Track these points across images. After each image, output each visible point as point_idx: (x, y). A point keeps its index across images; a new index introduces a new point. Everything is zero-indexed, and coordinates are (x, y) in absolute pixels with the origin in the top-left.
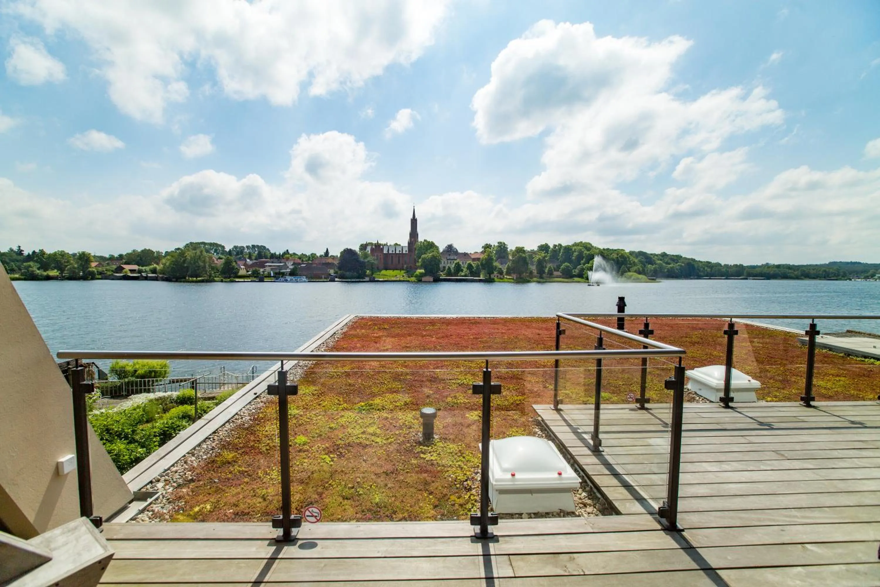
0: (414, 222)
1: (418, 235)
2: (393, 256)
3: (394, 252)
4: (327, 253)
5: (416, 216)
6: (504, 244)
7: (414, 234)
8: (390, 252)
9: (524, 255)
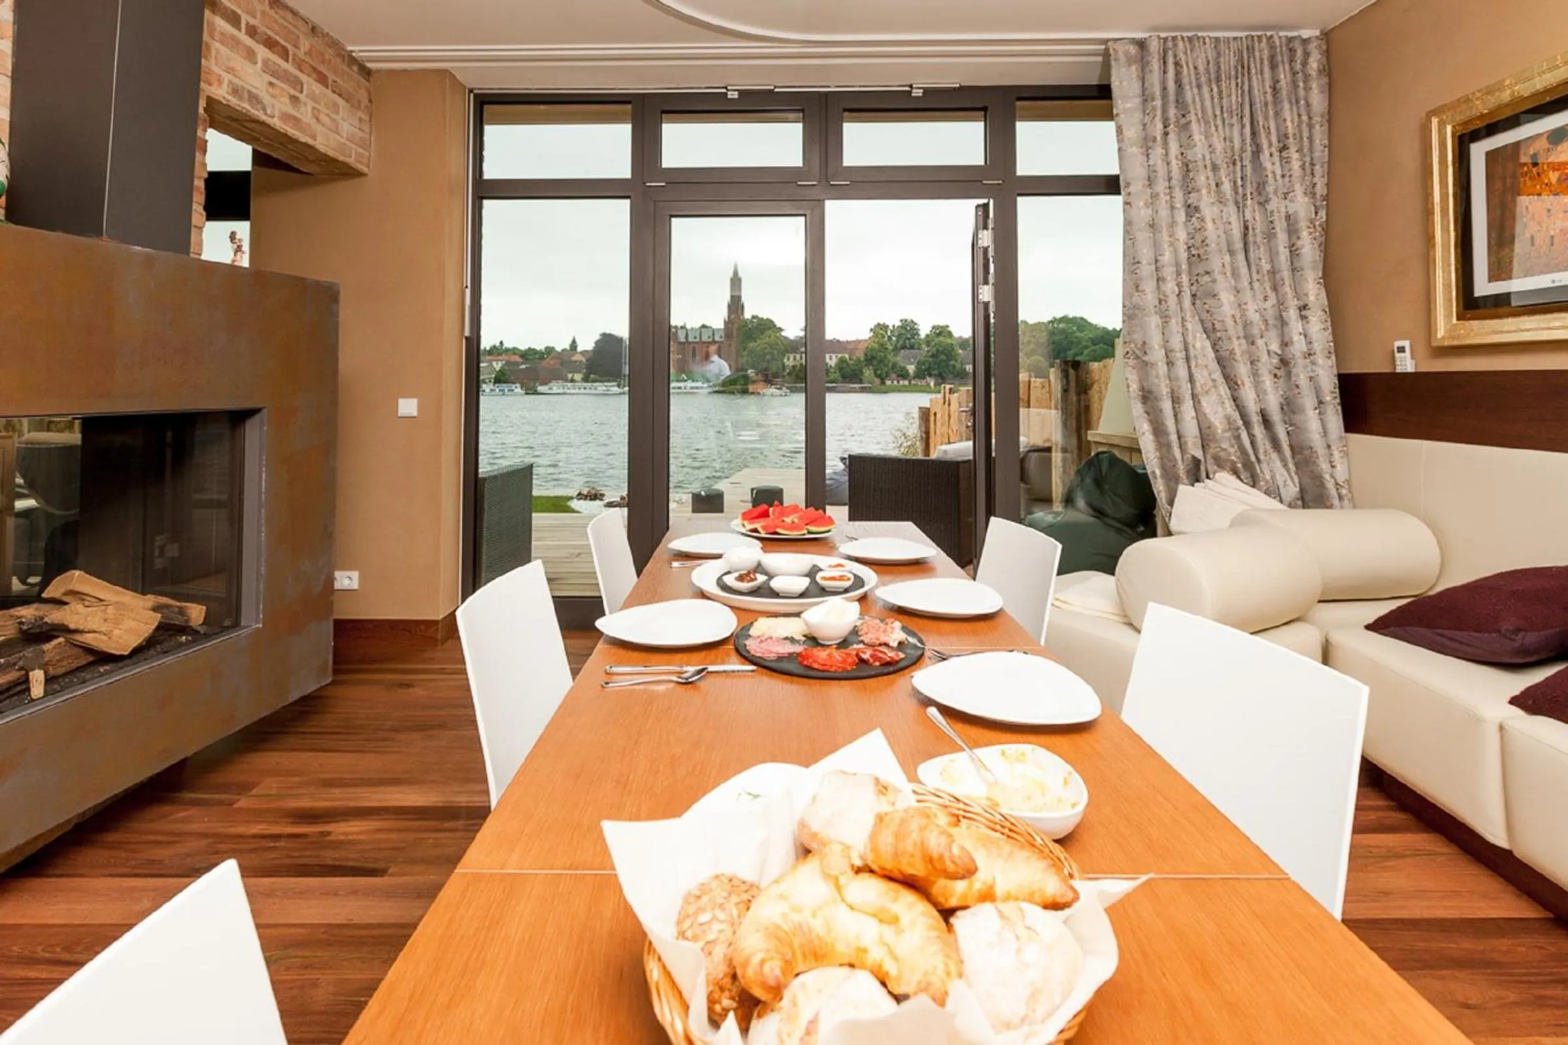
0: (736, 282)
1: (743, 307)
2: (697, 346)
3: (698, 340)
4: (574, 345)
5: (741, 274)
6: (912, 322)
7: (736, 305)
8: (691, 339)
9: (949, 341)
